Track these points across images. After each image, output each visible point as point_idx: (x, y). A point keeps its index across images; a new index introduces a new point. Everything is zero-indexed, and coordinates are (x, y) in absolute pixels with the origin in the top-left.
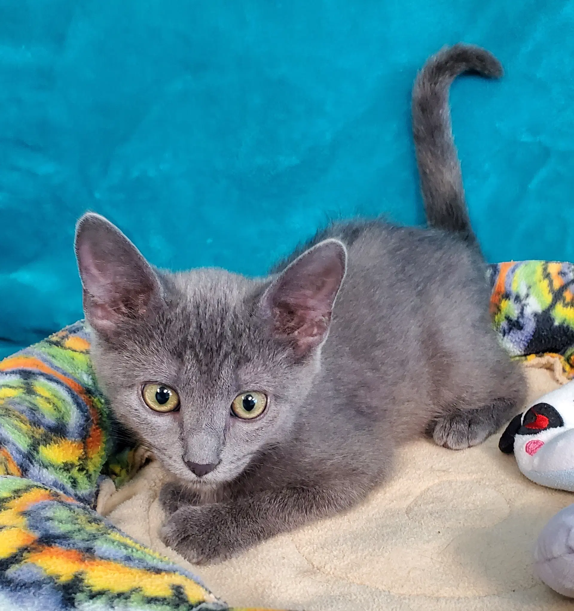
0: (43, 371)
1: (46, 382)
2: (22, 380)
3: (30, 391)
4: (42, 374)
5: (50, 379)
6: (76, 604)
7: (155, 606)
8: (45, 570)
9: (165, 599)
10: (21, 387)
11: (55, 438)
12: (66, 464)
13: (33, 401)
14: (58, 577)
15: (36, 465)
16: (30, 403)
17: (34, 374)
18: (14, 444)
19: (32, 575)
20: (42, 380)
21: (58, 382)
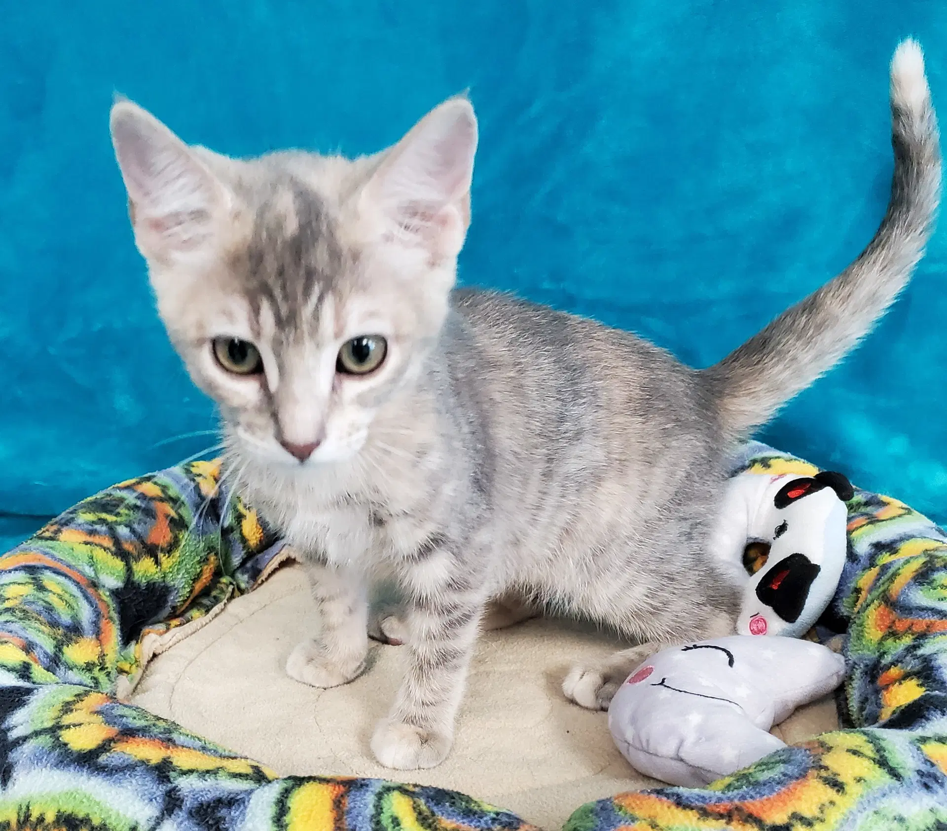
0: (47, 565)
1: (54, 576)
2: (28, 575)
3: (41, 588)
4: (47, 568)
5: (57, 572)
6: (172, 779)
7: (241, 780)
8: (136, 756)
9: (247, 775)
10: (31, 583)
11: (74, 637)
12: (88, 664)
13: (47, 599)
14: (148, 761)
15: (62, 668)
16: (46, 602)
17: (38, 568)
18: (41, 647)
19: (124, 761)
20: (48, 573)
21: (66, 576)
